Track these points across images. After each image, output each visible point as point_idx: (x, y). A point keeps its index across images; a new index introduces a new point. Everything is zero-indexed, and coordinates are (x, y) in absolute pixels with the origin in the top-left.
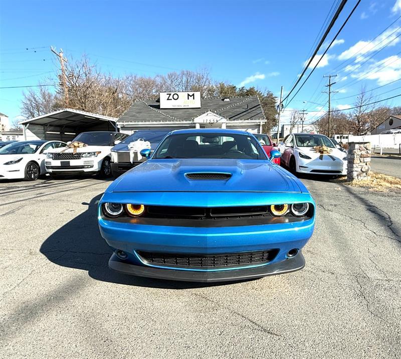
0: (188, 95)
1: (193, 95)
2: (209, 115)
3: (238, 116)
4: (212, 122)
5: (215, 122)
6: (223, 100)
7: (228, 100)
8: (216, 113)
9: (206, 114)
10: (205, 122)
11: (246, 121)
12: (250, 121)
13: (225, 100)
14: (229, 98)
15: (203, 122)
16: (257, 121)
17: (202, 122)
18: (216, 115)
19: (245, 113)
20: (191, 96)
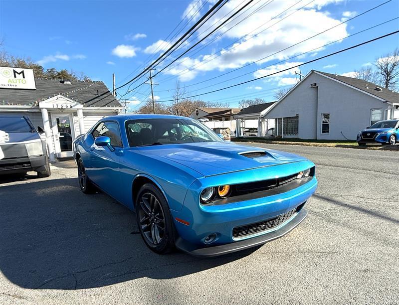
0: (15, 72)
1: (23, 72)
2: (59, 99)
3: (92, 102)
4: (64, 107)
5: (69, 107)
6: (63, 82)
7: (69, 83)
8: (68, 97)
9: (55, 98)
10: (55, 107)
11: (103, 108)
12: (106, 108)
13: (65, 83)
14: (70, 81)
15: (52, 107)
16: (115, 108)
17: (50, 106)
18: (69, 100)
19: (97, 99)
20: (19, 74)
